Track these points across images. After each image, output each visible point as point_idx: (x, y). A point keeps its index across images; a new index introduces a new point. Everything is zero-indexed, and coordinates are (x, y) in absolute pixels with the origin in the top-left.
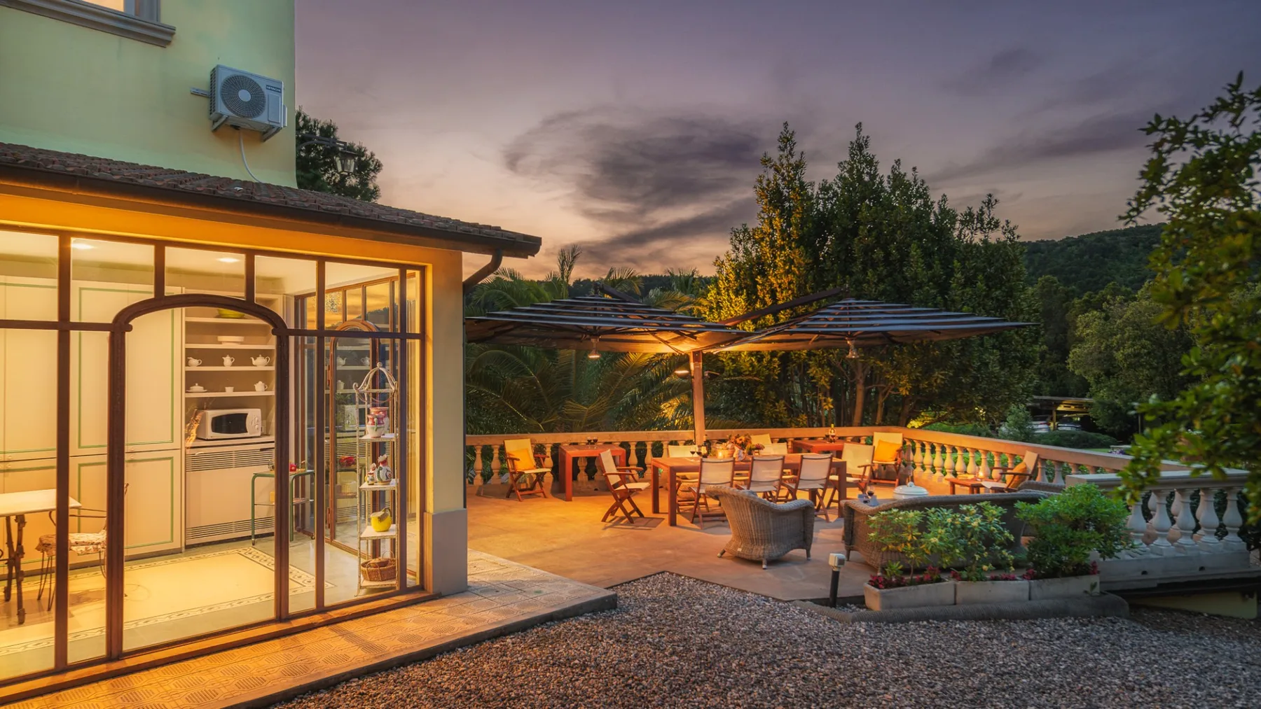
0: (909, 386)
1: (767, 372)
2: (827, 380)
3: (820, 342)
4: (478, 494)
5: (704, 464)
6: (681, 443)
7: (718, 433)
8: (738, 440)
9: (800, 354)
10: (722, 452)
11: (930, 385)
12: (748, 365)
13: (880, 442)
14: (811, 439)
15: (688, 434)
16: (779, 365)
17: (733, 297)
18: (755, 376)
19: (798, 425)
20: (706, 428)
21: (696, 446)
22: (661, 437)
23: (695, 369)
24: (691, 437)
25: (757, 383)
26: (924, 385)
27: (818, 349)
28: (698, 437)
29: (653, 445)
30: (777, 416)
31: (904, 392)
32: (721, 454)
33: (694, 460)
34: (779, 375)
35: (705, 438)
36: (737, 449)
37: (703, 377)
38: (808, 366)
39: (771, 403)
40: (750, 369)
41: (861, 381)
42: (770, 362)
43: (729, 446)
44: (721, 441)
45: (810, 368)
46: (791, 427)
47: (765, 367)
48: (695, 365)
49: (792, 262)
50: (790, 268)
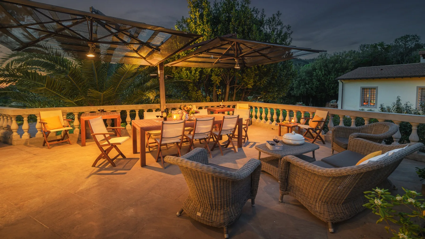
0: (252, 84)
1: (194, 78)
2: (219, 81)
3: (217, 64)
4: (26, 144)
5: (164, 125)
6: (154, 110)
7: (172, 105)
8: (185, 108)
9: (207, 71)
10: (175, 116)
11: (260, 84)
12: (185, 74)
13: (240, 107)
14: (212, 107)
15: (157, 106)
16: (199, 75)
17: (178, 44)
18: (188, 79)
19: (206, 101)
20: (166, 103)
21: (160, 112)
22: (143, 107)
23: (160, 73)
24: (159, 107)
25: (189, 83)
26: (258, 84)
27: (216, 68)
28: (162, 107)
29: (139, 112)
30: (198, 97)
31: (250, 86)
32: (175, 117)
33: (159, 122)
34: (199, 79)
35: (165, 108)
36: (185, 113)
37: (165, 78)
38: (211, 76)
39: (195, 91)
40: (186, 76)
41: (229, 84)
42: (195, 74)
43: (180, 112)
44: (174, 109)
45: (212, 76)
46: (203, 102)
47: (193, 75)
48: (160, 72)
49: (204, 30)
50: (204, 32)
